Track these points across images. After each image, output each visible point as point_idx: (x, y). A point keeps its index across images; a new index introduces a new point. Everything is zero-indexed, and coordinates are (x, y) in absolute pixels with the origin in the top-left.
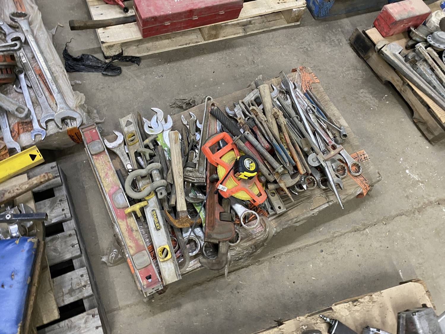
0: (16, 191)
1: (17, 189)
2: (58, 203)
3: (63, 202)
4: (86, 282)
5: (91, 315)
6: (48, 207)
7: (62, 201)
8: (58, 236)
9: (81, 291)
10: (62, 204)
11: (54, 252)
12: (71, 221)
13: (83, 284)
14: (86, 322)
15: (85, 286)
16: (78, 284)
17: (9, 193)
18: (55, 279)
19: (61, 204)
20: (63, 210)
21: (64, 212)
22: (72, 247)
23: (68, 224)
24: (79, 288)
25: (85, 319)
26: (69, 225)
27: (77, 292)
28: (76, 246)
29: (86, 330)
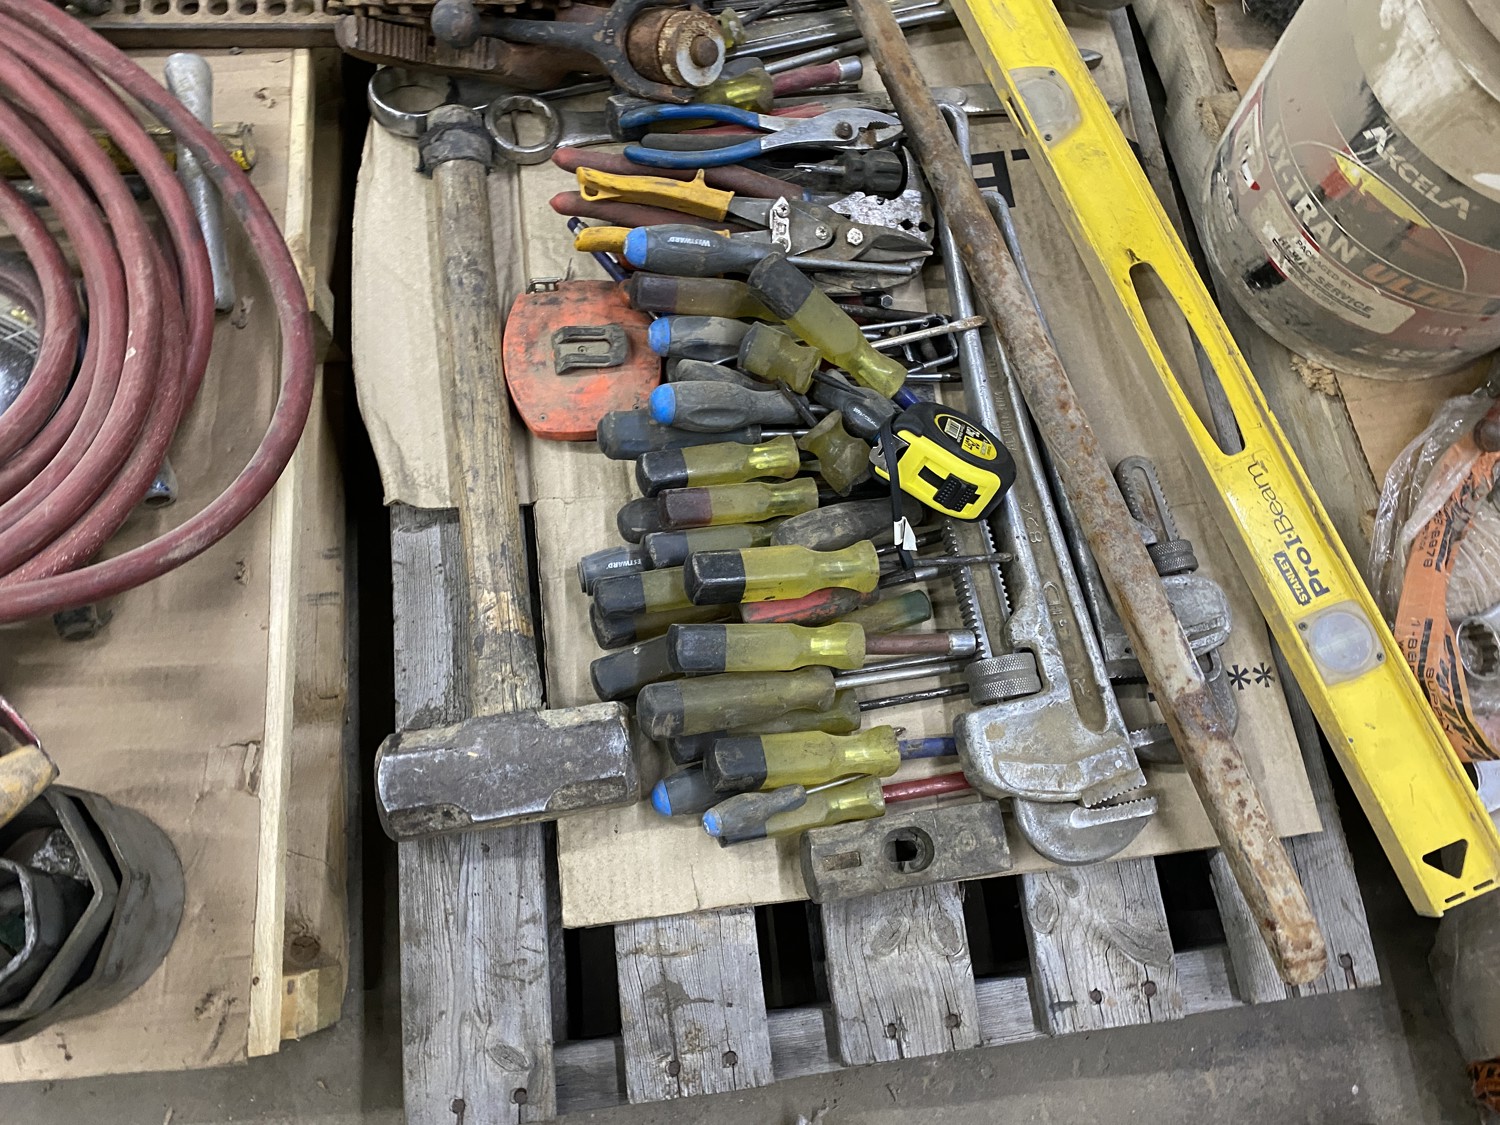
0: (1234, 797)
1: (1242, 803)
2: (1137, 974)
3: (1143, 997)
4: (696, 1075)
5: (525, 1086)
6: (1125, 921)
7: (1149, 996)
8: (963, 957)
9: (656, 1043)
10: (1128, 995)
11: (881, 932)
12: (1032, 1026)
13: (689, 1060)
14: (503, 1054)
15: (675, 1068)
16: (695, 1034)
17: (1227, 762)
18: (750, 920)
19: (1130, 986)
20: (1096, 997)
21: (1083, 997)
22: (891, 1025)
23: (1016, 1003)
24: (673, 1035)
25: (522, 1050)
26: (1011, 1013)
27: (654, 1023)
28: (892, 1043)
29: (466, 1047)
